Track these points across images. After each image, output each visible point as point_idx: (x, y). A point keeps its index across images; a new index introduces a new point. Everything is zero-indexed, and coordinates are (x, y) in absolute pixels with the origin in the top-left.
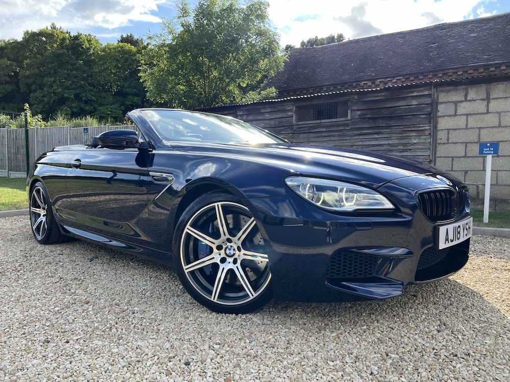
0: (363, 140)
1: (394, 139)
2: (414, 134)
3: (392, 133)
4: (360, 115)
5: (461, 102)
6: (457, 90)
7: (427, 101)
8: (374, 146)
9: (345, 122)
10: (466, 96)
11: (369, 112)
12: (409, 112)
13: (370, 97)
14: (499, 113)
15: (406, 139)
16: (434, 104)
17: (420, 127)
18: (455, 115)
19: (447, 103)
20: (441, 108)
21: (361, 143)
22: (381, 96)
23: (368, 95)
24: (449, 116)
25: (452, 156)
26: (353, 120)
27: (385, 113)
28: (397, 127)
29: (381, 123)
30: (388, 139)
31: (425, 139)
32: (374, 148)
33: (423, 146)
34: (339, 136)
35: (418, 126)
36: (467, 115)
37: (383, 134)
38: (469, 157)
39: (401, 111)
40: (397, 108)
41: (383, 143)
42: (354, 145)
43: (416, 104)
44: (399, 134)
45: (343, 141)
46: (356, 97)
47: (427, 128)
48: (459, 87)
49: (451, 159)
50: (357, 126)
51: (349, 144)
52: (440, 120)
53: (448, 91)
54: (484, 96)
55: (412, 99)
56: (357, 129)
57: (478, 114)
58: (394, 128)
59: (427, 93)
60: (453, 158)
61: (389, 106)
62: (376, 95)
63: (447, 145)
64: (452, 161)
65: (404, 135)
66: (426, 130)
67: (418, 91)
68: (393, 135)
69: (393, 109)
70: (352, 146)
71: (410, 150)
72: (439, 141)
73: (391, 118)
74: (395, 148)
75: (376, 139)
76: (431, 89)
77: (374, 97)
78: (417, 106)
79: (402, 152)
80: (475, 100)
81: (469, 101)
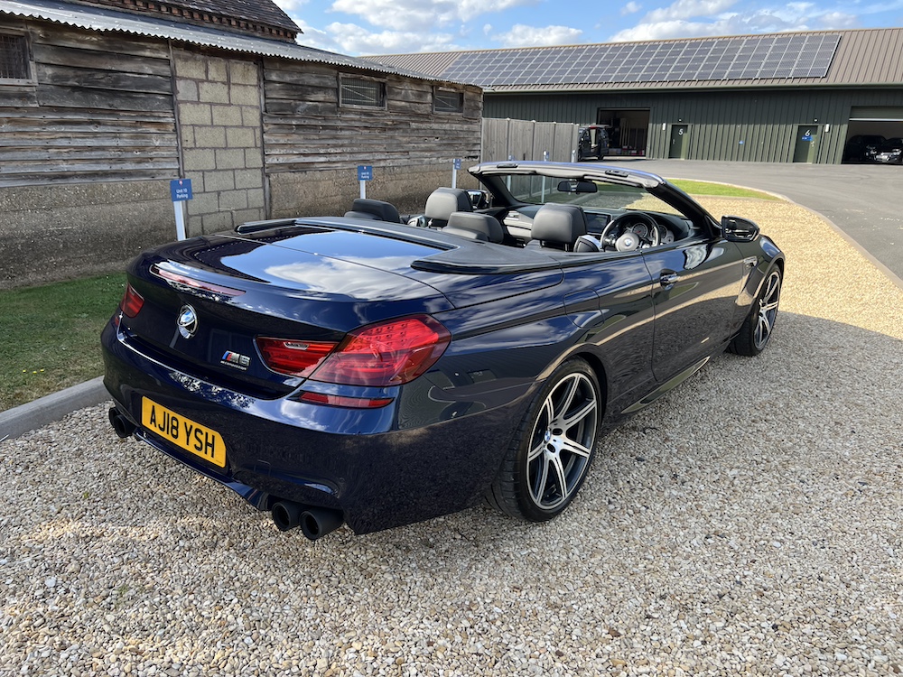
0: (69, 135)
1: (126, 138)
2: (153, 130)
3: (119, 125)
4: (54, 77)
5: (203, 81)
6: (195, 60)
7: (164, 71)
8: (92, 150)
9: (23, 89)
10: (207, 72)
11: (71, 73)
12: (142, 87)
13: (69, 39)
14: (240, 106)
15: (144, 138)
16: (173, 78)
17: (159, 117)
18: (198, 102)
19: (187, 79)
20: (180, 85)
21: (65, 143)
22: (92, 43)
23: (66, 35)
24: (192, 102)
25: (202, 168)
26: (40, 87)
27: (104, 82)
28: (126, 114)
29: (98, 102)
30: (116, 136)
31: (170, 140)
32: (93, 153)
33: (169, 153)
34: (10, 121)
35: (156, 114)
36: (211, 104)
37: (105, 125)
38: (219, 170)
39: (128, 83)
40: (121, 74)
41: (107, 143)
42: (51, 147)
43: (151, 72)
44: (130, 127)
45: (22, 136)
46: (39, 32)
47: (171, 120)
48: (199, 56)
49: (201, 174)
50: (52, 103)
51: (40, 143)
52: (181, 106)
53: (186, 60)
54: (224, 78)
55: (144, 62)
56: (53, 109)
57: (221, 104)
58: (121, 114)
59: (164, 55)
60: (203, 171)
61: (109, 67)
62: (80, 37)
63: (194, 151)
64: (203, 177)
65: (139, 130)
66: (168, 123)
67: (152, 49)
68: (122, 130)
69: (115, 75)
70: (47, 148)
71: (151, 159)
72: (184, 145)
73: (113, 93)
74: (129, 155)
75: (95, 135)
76: (167, 50)
77: (79, 41)
78: (150, 77)
79: (139, 162)
80: (216, 82)
81: (211, 82)
